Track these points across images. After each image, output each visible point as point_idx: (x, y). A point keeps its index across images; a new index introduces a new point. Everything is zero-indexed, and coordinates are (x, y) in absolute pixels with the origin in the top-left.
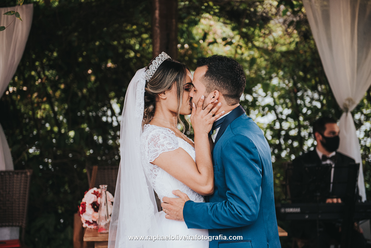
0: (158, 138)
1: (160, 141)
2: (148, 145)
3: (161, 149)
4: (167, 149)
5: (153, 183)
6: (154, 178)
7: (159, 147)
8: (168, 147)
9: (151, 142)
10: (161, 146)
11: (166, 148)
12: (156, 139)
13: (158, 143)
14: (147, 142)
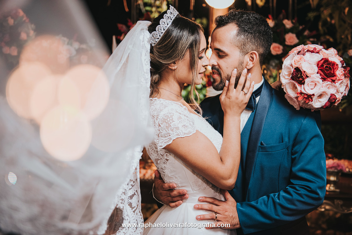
0: (171, 118)
1: (174, 123)
2: (159, 127)
3: (175, 134)
4: (182, 134)
5: (162, 169)
6: (164, 163)
7: (172, 130)
8: (184, 131)
9: (162, 124)
10: (175, 129)
11: (181, 132)
12: (169, 120)
13: (171, 125)
14: (158, 123)
